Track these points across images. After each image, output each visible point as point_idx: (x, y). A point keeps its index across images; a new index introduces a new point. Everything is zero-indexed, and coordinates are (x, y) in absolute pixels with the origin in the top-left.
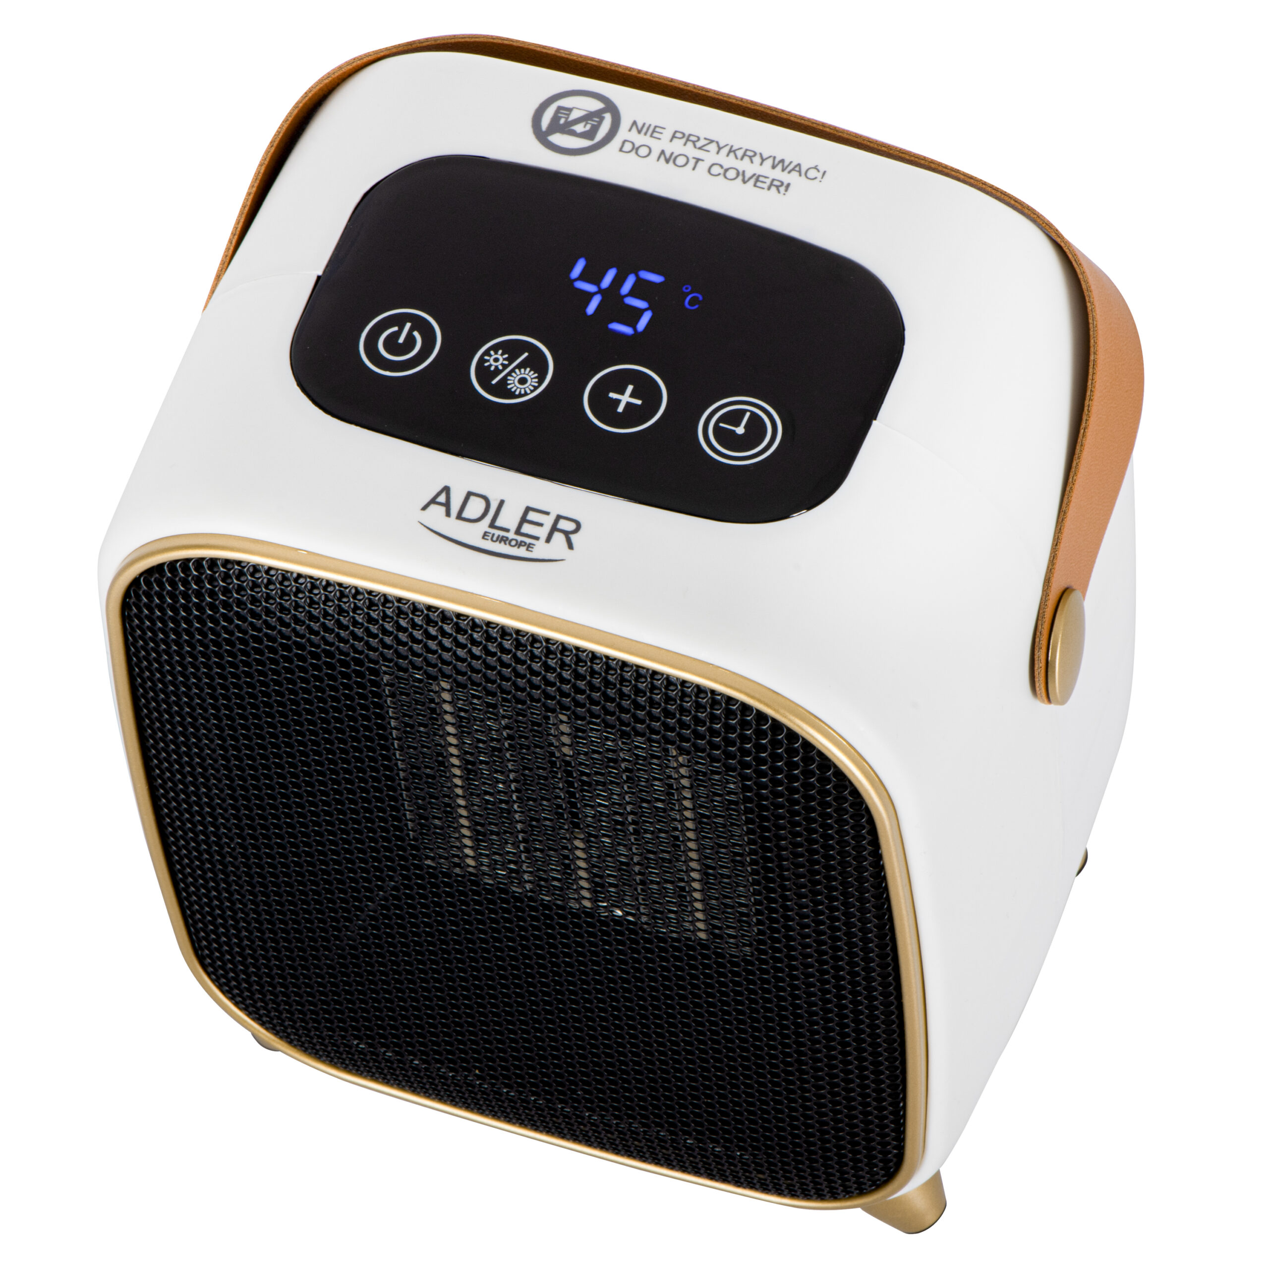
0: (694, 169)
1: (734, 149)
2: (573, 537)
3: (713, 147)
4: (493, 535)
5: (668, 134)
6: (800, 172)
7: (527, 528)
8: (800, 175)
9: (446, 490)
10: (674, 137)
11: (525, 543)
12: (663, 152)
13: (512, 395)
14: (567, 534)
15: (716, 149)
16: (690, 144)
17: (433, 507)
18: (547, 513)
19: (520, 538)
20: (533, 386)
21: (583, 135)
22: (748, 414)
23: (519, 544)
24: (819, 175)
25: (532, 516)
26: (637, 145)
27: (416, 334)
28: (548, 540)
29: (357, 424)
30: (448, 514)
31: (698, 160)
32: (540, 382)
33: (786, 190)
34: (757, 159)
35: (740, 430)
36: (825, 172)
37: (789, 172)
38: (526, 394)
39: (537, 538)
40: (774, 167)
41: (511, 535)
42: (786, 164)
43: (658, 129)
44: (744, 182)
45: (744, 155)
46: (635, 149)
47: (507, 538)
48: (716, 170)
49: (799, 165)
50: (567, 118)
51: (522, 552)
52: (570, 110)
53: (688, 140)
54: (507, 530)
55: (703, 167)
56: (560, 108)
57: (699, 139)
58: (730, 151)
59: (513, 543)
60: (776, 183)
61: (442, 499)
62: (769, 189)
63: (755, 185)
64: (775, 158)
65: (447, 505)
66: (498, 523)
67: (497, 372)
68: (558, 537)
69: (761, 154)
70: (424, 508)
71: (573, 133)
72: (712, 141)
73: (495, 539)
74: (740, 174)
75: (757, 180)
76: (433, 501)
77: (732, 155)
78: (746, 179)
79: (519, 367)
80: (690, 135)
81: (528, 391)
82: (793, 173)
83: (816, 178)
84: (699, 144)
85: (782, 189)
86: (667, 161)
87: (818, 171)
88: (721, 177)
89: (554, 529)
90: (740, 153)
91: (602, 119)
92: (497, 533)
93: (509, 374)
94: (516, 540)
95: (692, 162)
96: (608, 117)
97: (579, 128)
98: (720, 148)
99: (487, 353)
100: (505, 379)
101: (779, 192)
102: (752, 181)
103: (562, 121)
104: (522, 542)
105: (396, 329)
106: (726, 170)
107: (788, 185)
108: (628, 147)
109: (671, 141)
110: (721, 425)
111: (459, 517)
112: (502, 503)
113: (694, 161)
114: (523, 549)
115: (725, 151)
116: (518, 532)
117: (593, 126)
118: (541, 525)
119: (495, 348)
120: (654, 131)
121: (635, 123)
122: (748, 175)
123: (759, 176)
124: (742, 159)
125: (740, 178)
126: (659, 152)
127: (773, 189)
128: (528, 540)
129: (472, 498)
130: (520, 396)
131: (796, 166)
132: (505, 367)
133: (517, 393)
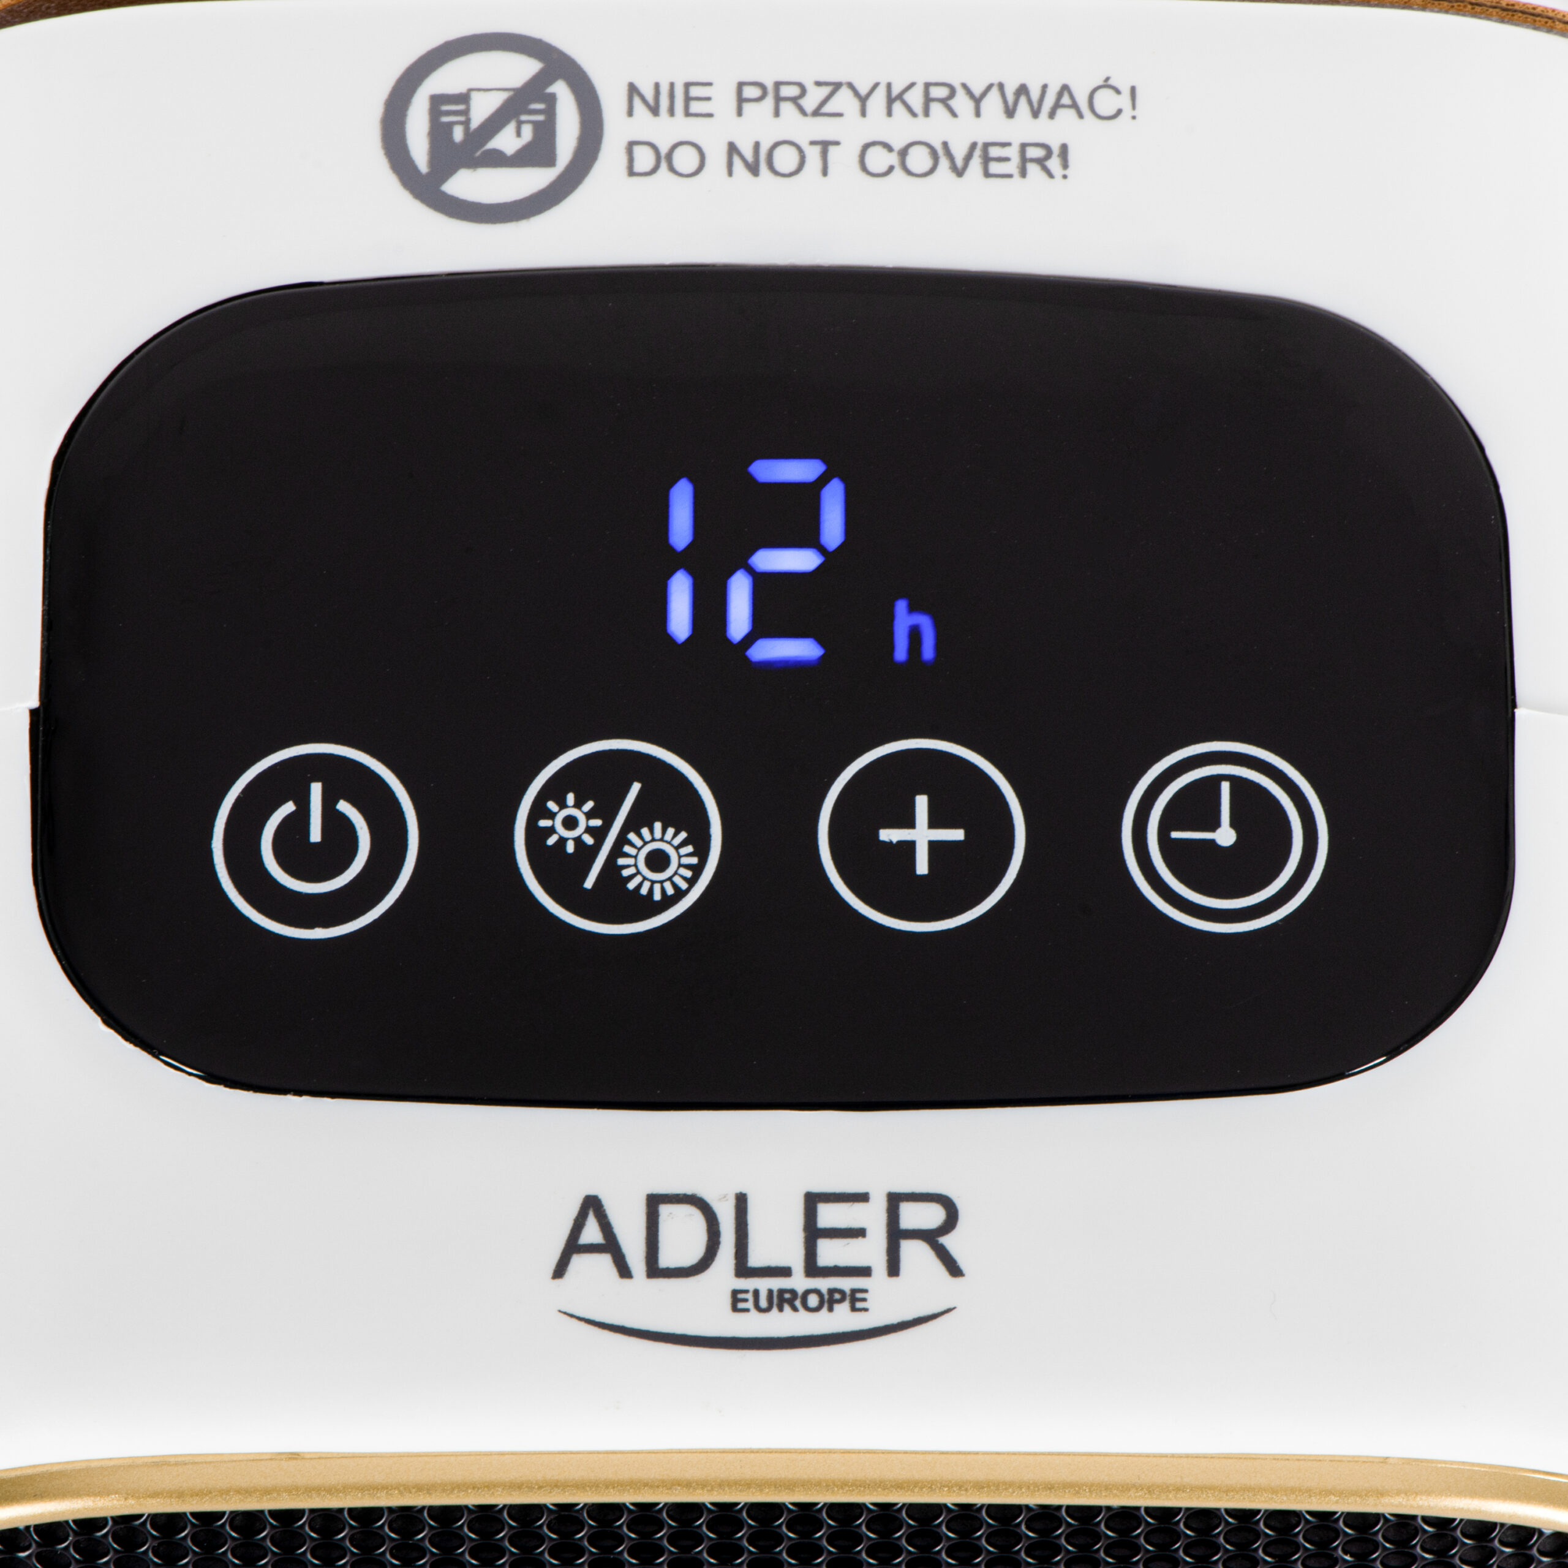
0: (825, 172)
1: (895, 91)
2: (945, 1240)
3: (844, 101)
4: (756, 1293)
5: (723, 99)
6: (1074, 105)
7: (830, 1252)
8: (1081, 116)
9: (592, 1205)
10: (741, 100)
11: (842, 1292)
12: (733, 149)
13: (646, 907)
14: (930, 1237)
15: (855, 104)
16: (787, 108)
17: (579, 1262)
18: (862, 1197)
19: (824, 1284)
20: (688, 867)
21: (525, 158)
22: (1225, 787)
23: (830, 1300)
24: (1124, 101)
25: (829, 1216)
26: (664, 150)
27: (344, 806)
28: (894, 1268)
29: (299, 1093)
30: (624, 1271)
31: (825, 146)
32: (702, 852)
33: (1065, 165)
34: (962, 103)
35: (1225, 836)
36: (1133, 90)
37: (1052, 115)
38: (680, 894)
39: (865, 1272)
40: (1010, 113)
41: (799, 1282)
42: (1035, 95)
43: (695, 92)
44: (959, 172)
45: (928, 100)
46: (665, 159)
47: (793, 1292)
48: (878, 159)
49: (1065, 88)
50: (466, 123)
51: (841, 1319)
52: (464, 98)
53: (778, 99)
54: (785, 1272)
55: (843, 158)
56: (437, 101)
57: (803, 91)
58: (890, 101)
59: (813, 1301)
60: (1034, 153)
61: (592, 1233)
62: (1023, 173)
63: (987, 174)
64: (1001, 86)
65: (611, 1246)
66: (755, 1259)
67: (586, 854)
68: (914, 1252)
69: (964, 86)
70: (560, 1271)
71: (497, 160)
72: (837, 86)
73: (763, 1303)
74: (940, 153)
75: (986, 160)
76: (573, 1247)
77: (898, 107)
78: (959, 163)
79: (633, 823)
80: (778, 85)
81: (684, 885)
82: (1061, 113)
83: (1119, 112)
84: (810, 103)
85: (1054, 164)
86: (753, 169)
87: (1118, 92)
88: (898, 172)
89: (896, 1235)
90: (915, 98)
91: (551, 100)
92: (764, 1285)
93: (617, 851)
94: (817, 1292)
95: (813, 155)
96: (561, 90)
97: (507, 141)
98: (863, 100)
99: (539, 810)
100: (611, 868)
101: (1051, 175)
102: (976, 163)
103: (458, 134)
104: (831, 1292)
105: (289, 808)
106: (903, 153)
107: (1064, 149)
108: (644, 159)
109: (740, 113)
110: (1175, 835)
111: (654, 1271)
112: (741, 1201)
113: (817, 149)
114: (842, 1309)
115: (877, 102)
116: (812, 1269)
117: (536, 125)
118: (860, 1233)
119: (554, 790)
120: (688, 99)
121: (633, 90)
122: (959, 152)
123: (986, 146)
124: (927, 113)
125: (944, 163)
126: (724, 149)
127: (1033, 169)
128: (846, 1284)
129: (665, 1210)
130: (668, 902)
131: (1060, 95)
132: (599, 835)
133: (657, 896)
